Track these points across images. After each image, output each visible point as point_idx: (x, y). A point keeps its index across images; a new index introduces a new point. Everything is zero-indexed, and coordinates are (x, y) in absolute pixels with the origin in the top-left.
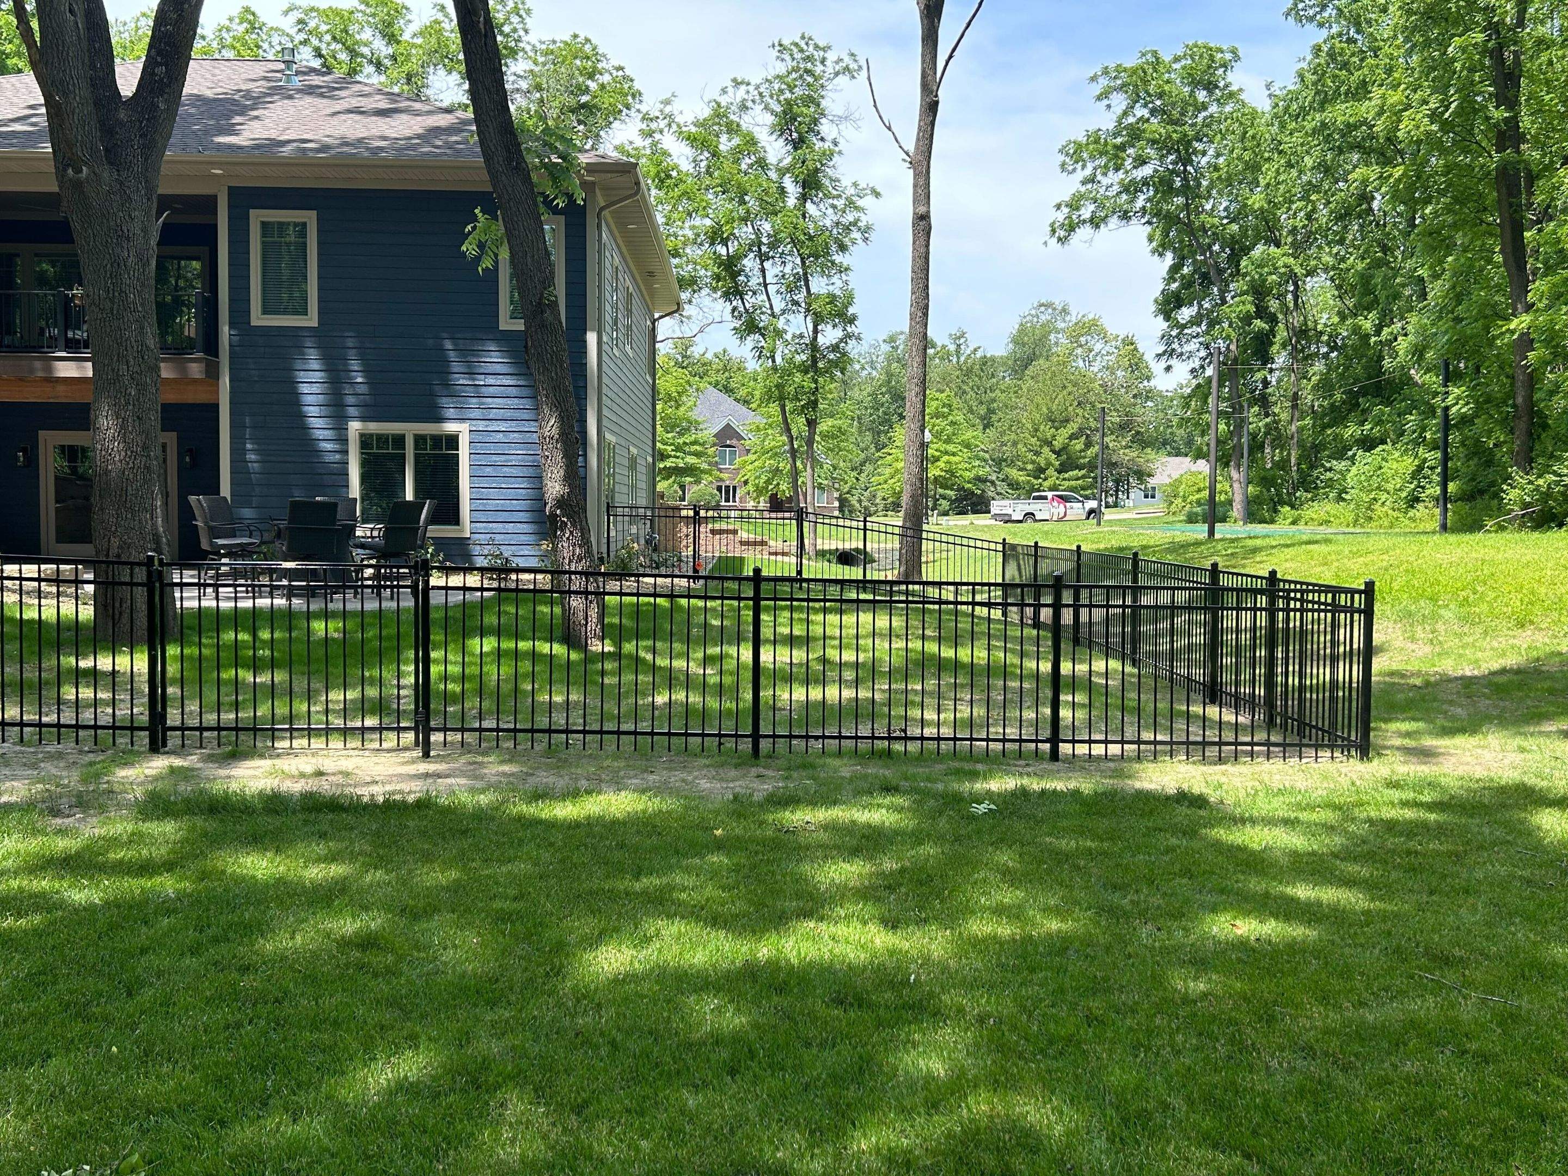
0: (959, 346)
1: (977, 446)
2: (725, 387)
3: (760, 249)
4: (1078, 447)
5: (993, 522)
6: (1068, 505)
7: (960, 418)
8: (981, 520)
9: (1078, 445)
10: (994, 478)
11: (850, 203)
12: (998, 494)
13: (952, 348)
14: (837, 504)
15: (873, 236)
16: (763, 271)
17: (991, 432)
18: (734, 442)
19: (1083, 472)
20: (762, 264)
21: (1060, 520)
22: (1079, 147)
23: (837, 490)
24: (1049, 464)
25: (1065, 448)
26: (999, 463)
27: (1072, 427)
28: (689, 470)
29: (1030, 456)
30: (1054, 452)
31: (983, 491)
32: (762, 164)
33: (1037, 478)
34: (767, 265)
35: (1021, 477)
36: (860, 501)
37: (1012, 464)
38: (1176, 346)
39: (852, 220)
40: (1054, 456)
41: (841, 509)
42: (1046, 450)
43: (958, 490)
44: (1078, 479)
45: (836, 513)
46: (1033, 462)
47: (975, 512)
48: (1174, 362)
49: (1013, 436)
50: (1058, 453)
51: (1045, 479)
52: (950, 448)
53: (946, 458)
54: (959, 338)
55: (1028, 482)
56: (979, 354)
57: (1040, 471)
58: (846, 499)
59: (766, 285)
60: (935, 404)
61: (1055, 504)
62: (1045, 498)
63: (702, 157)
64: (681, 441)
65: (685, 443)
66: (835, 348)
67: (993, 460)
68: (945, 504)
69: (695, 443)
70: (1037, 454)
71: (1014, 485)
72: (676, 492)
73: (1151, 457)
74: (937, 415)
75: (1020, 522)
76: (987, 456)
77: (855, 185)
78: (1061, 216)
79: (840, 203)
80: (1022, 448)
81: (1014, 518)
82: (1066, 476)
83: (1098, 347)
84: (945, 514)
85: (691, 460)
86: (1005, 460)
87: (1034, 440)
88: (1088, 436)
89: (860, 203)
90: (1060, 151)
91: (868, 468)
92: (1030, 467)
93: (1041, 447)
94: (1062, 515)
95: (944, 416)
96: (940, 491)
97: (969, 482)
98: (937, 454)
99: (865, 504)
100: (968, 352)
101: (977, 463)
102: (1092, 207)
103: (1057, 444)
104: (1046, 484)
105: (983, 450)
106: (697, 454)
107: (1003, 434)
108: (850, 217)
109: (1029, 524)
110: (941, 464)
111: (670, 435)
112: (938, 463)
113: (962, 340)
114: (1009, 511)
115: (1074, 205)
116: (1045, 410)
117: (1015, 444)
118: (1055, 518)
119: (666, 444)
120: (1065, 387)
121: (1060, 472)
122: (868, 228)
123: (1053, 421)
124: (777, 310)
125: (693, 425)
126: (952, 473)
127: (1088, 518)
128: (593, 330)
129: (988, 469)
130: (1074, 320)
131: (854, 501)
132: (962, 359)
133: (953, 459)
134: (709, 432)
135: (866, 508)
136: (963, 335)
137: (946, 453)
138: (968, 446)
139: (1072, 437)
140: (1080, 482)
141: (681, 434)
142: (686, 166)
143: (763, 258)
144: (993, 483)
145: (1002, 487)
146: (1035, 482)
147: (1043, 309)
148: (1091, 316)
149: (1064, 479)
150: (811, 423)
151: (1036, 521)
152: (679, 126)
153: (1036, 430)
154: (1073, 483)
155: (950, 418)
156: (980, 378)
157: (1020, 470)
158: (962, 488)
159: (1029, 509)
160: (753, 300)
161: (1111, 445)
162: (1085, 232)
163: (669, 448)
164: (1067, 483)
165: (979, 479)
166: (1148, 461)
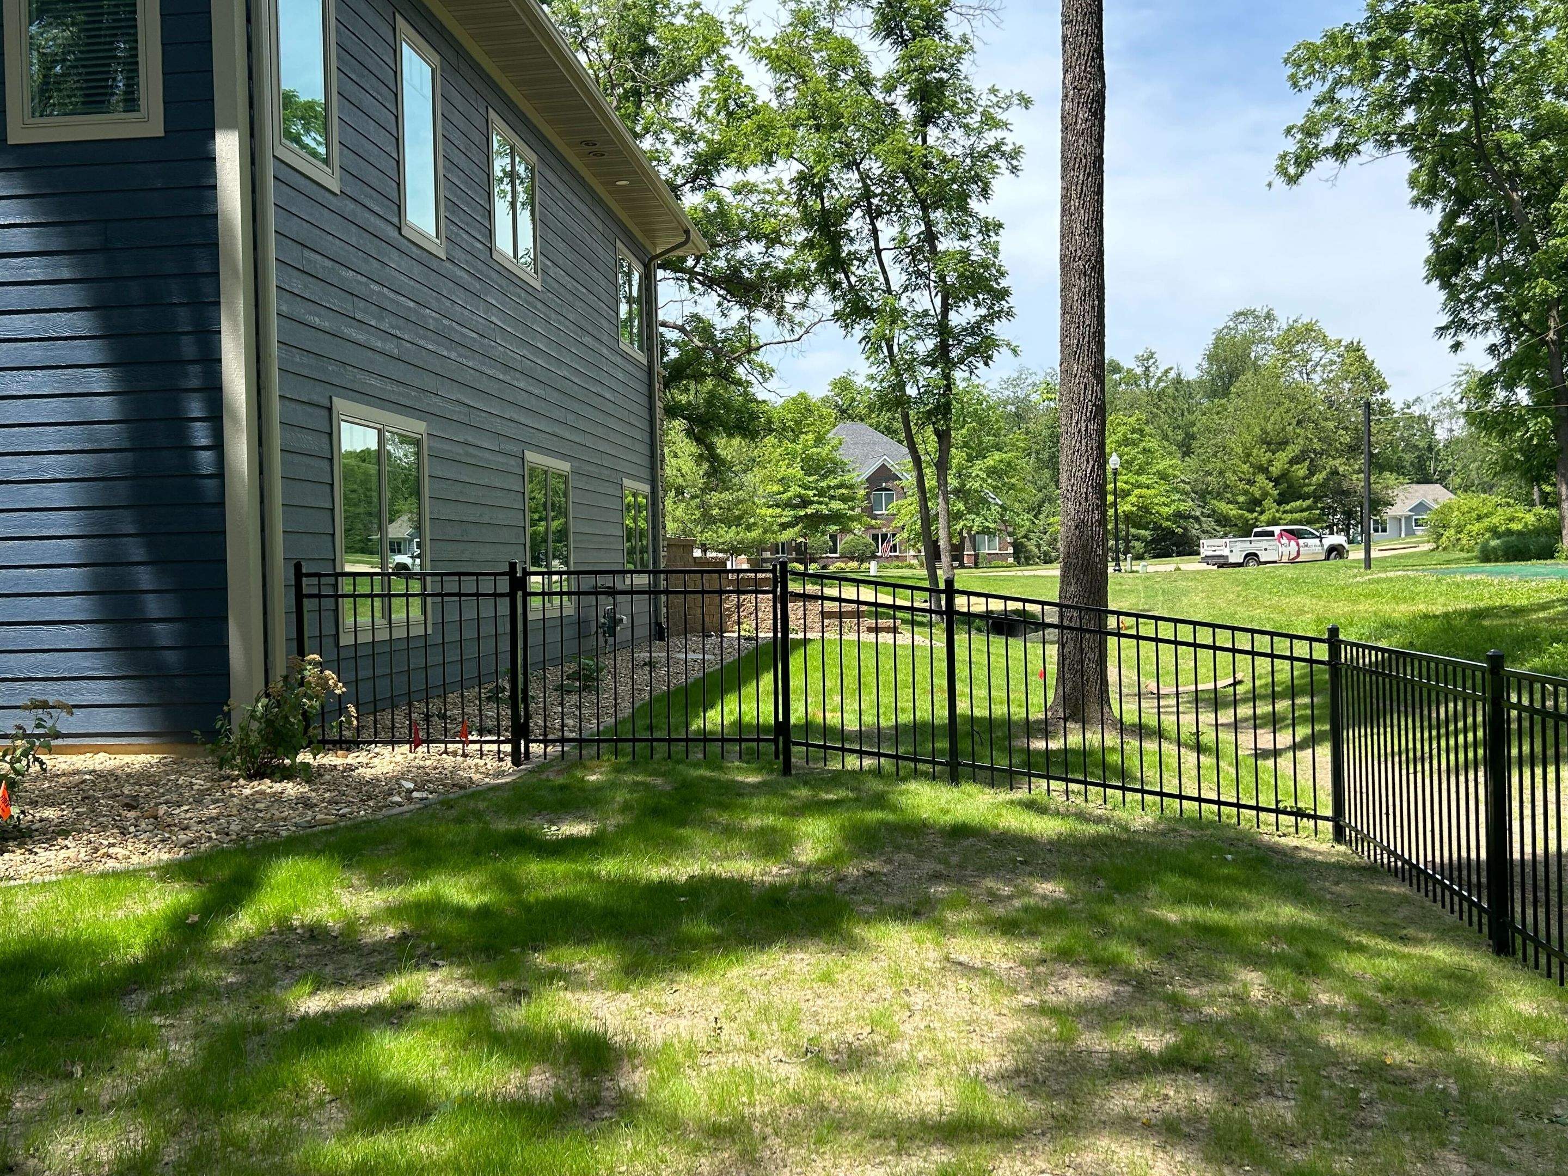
0: (1147, 368)
1: (1175, 477)
2: (887, 428)
3: (870, 204)
4: (1302, 473)
5: (1204, 566)
6: (1301, 541)
7: (1153, 444)
8: (1190, 565)
9: (1301, 470)
10: (1198, 514)
11: (990, 121)
12: (1204, 532)
13: (1139, 371)
14: (1011, 550)
15: (1023, 162)
16: (875, 232)
17: (1192, 461)
18: (890, 485)
19: (1309, 502)
20: (872, 223)
21: (1292, 561)
22: (1313, 52)
23: (1010, 534)
24: (1265, 495)
25: (1284, 475)
26: (1203, 495)
27: (1293, 450)
28: (836, 517)
29: (1242, 485)
30: (1269, 479)
31: (1185, 529)
32: (865, 81)
33: (1252, 511)
34: (880, 224)
35: (1232, 511)
36: (1038, 546)
37: (1219, 496)
38: (1464, 315)
39: (992, 142)
40: (1271, 484)
41: (1016, 555)
42: (1261, 478)
43: (1154, 529)
44: (1302, 511)
45: (1011, 560)
46: (1246, 493)
47: (1180, 554)
48: (1463, 337)
49: (1219, 464)
50: (1277, 482)
51: (1262, 513)
52: (1143, 479)
53: (1137, 491)
54: (1148, 359)
55: (1241, 516)
56: (1172, 375)
57: (1254, 504)
58: (1022, 544)
59: (879, 252)
60: (1122, 429)
61: (1285, 541)
62: (1271, 534)
63: (789, 84)
64: (824, 484)
65: (829, 487)
66: (975, 329)
67: (1196, 493)
68: (1138, 546)
69: (841, 485)
70: (1251, 483)
71: (1223, 521)
72: (825, 542)
73: (1391, 483)
74: (1126, 442)
75: (1239, 565)
76: (1188, 488)
77: (993, 91)
78: (1291, 145)
79: (974, 120)
80: (1231, 478)
81: (1231, 560)
82: (1288, 507)
83: (1316, 355)
84: (1139, 557)
85: (836, 505)
86: (1209, 493)
87: (1245, 467)
88: (1312, 460)
89: (1001, 115)
90: (1286, 61)
91: (1046, 507)
92: (1241, 499)
93: (1254, 474)
94: (1294, 554)
95: (1134, 444)
96: (1132, 530)
97: (1168, 519)
98: (1127, 487)
99: (1045, 548)
100: (1159, 374)
101: (1177, 496)
102: (1336, 132)
103: (1275, 470)
104: (1263, 518)
105: (1183, 481)
106: (844, 499)
107: (1207, 461)
108: (991, 137)
109: (1252, 568)
110: (1132, 499)
111: (811, 479)
112: (1129, 498)
113: (1151, 361)
114: (1226, 552)
115: (1310, 131)
116: (1257, 430)
117: (1221, 473)
118: (1285, 559)
119: (808, 489)
120: (1279, 404)
121: (1279, 504)
122: (1016, 153)
123: (1269, 444)
124: (895, 287)
125: (836, 467)
126: (1145, 509)
127: (1327, 558)
128: (229, 126)
129: (1191, 503)
130: (1285, 327)
131: (1031, 546)
132: (1152, 383)
133: (1145, 492)
134: (860, 475)
135: (1046, 554)
136: (1151, 356)
137: (1139, 486)
138: (1163, 476)
139: (1294, 461)
140: (1306, 514)
141: (824, 477)
142: (765, 96)
143: (873, 214)
144: (1197, 519)
145: (1209, 524)
146: (1249, 516)
147: (1242, 319)
148: (1305, 320)
149: (1284, 512)
150: (943, 437)
151: (1260, 563)
152: (755, 40)
153: (1248, 455)
154: (1297, 516)
155: (1142, 445)
156: (1175, 399)
157: (1230, 502)
158: (1157, 527)
159: (1251, 548)
160: (860, 272)
161: (1341, 469)
162: (1326, 165)
163: (811, 493)
164: (1289, 517)
165: (1179, 516)
166: (1387, 488)
